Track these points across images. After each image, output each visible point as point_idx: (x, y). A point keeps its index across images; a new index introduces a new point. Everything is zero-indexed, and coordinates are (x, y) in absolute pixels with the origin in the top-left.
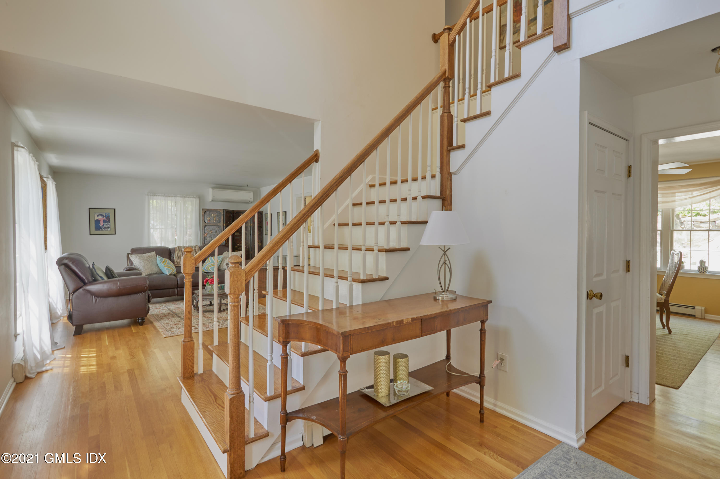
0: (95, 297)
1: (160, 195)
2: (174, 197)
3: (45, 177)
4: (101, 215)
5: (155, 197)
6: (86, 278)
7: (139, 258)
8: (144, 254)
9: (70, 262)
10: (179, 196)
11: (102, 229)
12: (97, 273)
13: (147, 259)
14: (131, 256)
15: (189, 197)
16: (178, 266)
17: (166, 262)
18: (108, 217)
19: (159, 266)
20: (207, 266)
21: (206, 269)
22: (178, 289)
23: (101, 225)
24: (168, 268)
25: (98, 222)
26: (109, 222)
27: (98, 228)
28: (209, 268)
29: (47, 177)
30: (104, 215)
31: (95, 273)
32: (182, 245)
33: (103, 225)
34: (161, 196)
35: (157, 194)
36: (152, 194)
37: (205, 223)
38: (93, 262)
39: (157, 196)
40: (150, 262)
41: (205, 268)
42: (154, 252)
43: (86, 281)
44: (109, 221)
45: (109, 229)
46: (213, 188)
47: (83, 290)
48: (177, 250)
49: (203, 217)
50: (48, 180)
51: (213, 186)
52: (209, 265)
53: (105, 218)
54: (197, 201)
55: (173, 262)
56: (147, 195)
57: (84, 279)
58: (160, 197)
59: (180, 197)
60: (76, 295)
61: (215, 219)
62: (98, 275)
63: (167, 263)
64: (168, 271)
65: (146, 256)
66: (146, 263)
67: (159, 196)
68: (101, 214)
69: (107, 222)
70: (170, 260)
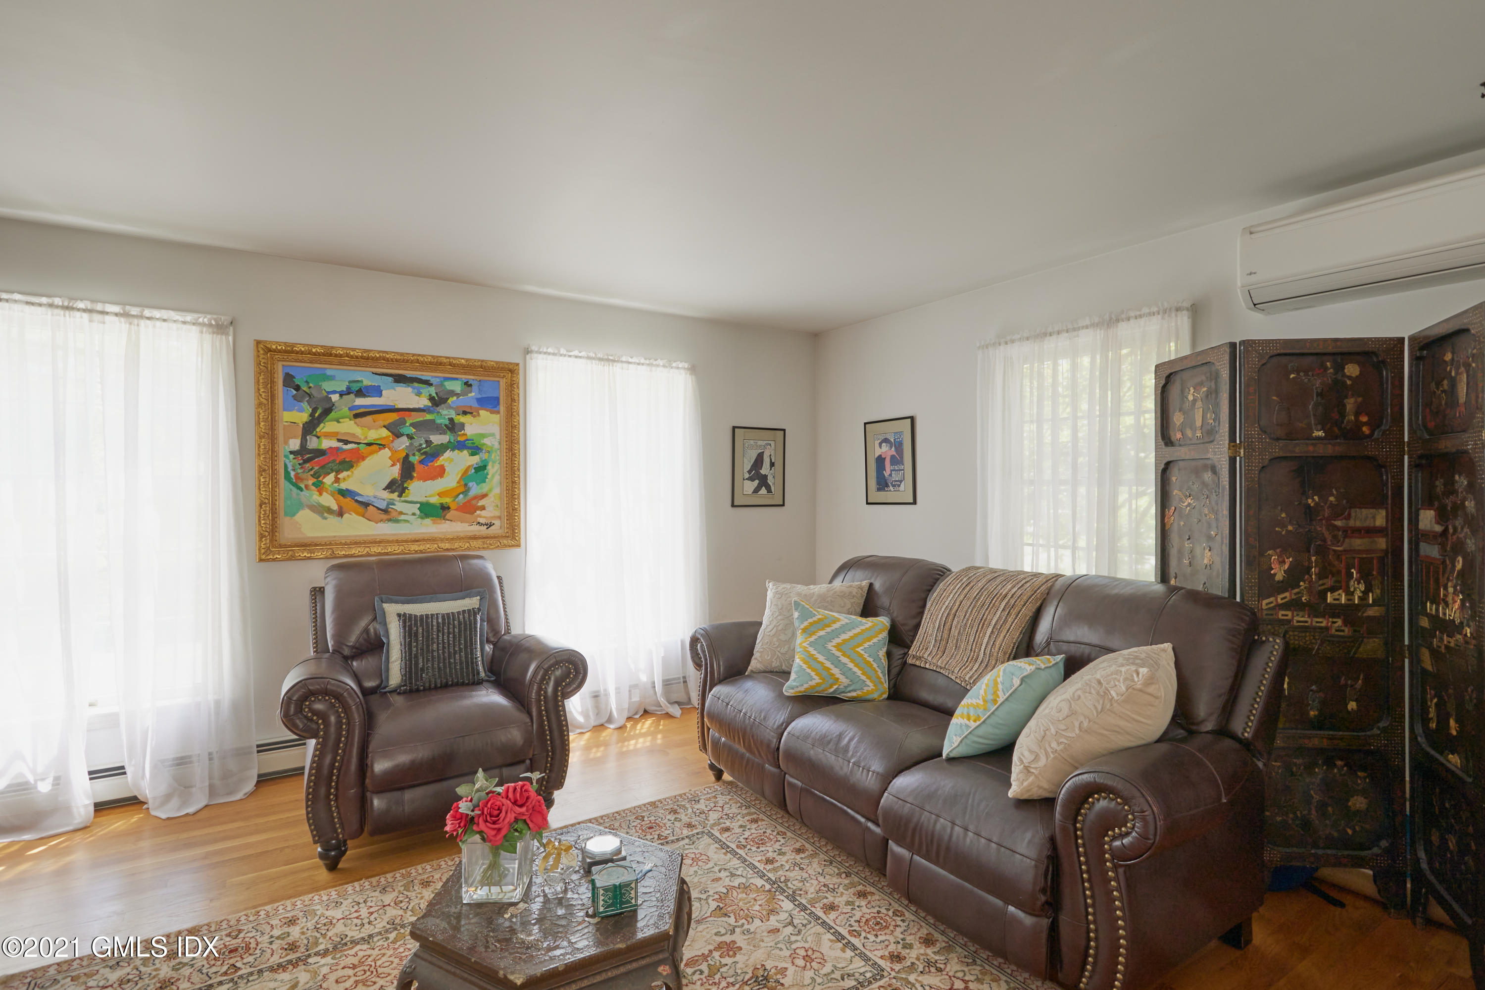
2: (1068, 331)
4: (887, 441)
5: (1003, 350)
10: (1086, 322)
11: (888, 485)
18: (900, 448)
23: (887, 473)
26: (904, 463)
27: (883, 484)
30: (892, 440)
33: (890, 475)
34: (1021, 339)
35: (1008, 338)
39: (1007, 343)
44: (902, 460)
45: (902, 487)
49: (1160, 413)
58: (1016, 345)
59: (1093, 326)
61: (1198, 418)
68: (886, 435)
69: (898, 463)
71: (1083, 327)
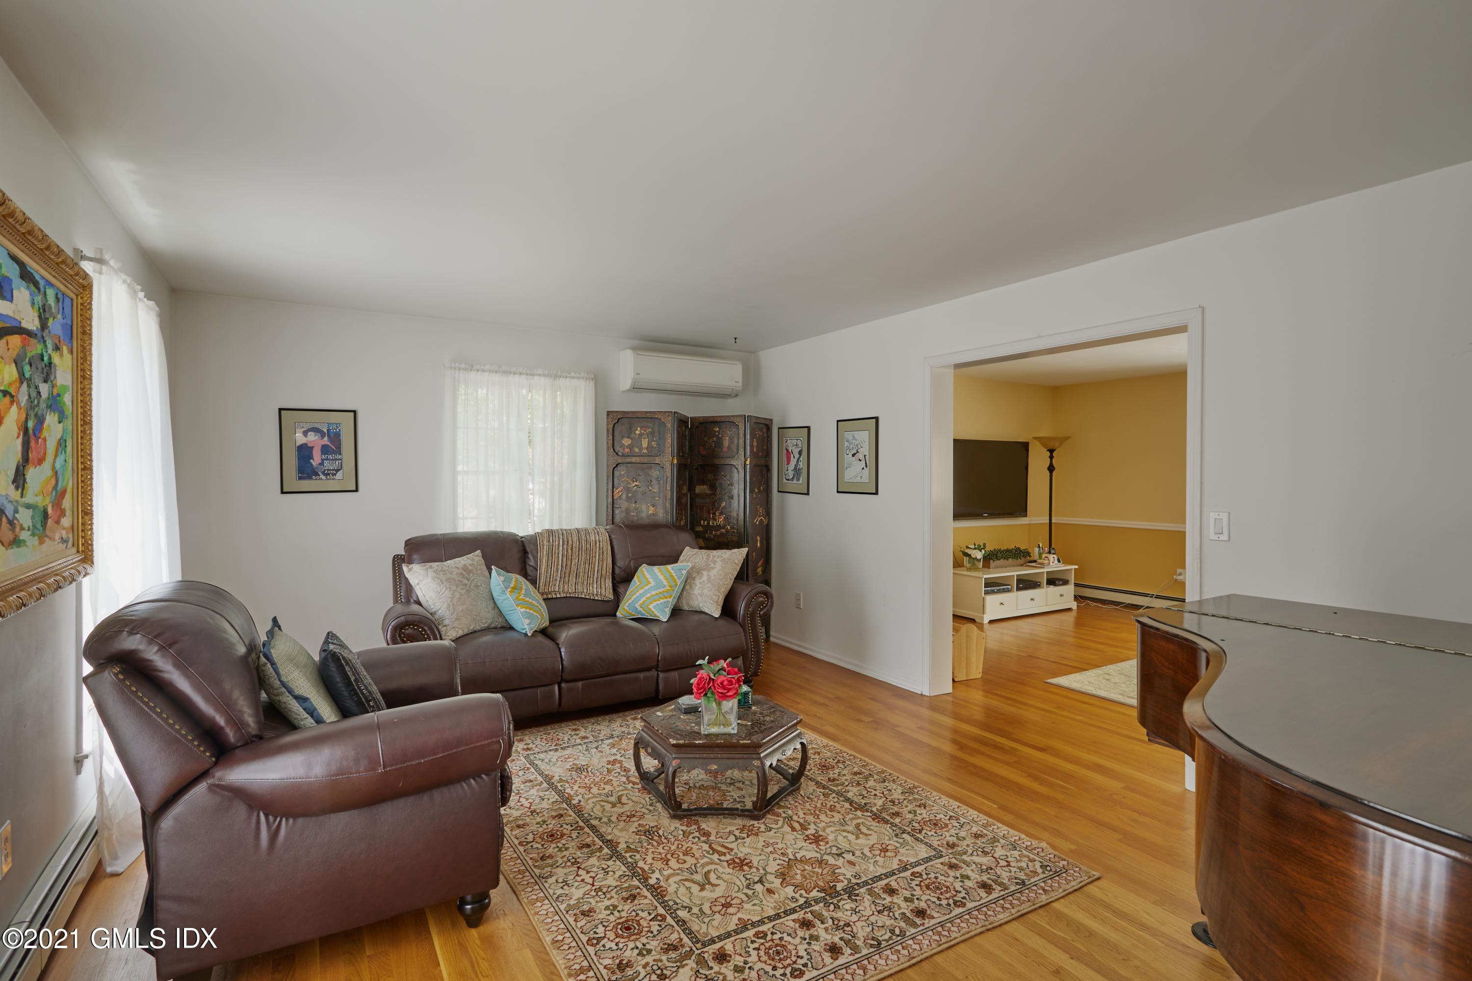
0: (271, 818)
1: (487, 367)
2: (527, 374)
3: (90, 259)
4: (316, 430)
5: (473, 375)
6: (230, 720)
7: (434, 574)
8: (449, 562)
9: (151, 642)
10: (540, 371)
11: (317, 474)
12: (283, 684)
13: (461, 579)
14: (410, 570)
15: (567, 375)
16: (550, 596)
17: (521, 589)
18: (336, 438)
19: (497, 602)
20: (644, 599)
21: (640, 609)
22: (563, 685)
23: (315, 462)
24: (528, 610)
25: (304, 452)
26: (340, 454)
27: (306, 471)
28: (651, 606)
29: (98, 257)
30: (325, 431)
31: (277, 683)
32: (555, 528)
33: (322, 464)
34: (490, 371)
35: (478, 367)
36: (463, 366)
37: (616, 457)
38: (275, 620)
39: (478, 371)
40: (468, 591)
41: (637, 606)
42: (478, 552)
43: (231, 734)
44: (339, 450)
45: (339, 475)
46: (635, 349)
47: (212, 788)
48: (545, 543)
49: (611, 437)
50: (101, 273)
51: (635, 343)
52: (649, 595)
53: (326, 438)
54: (592, 384)
55: (534, 582)
56: (451, 368)
57: (222, 728)
58: (486, 374)
59: (544, 375)
60: (176, 819)
61: (645, 443)
62: (290, 691)
63: (523, 592)
64: (527, 621)
65: (458, 568)
66: (457, 595)
67: (483, 371)
68: (316, 425)
69: (333, 452)
70: (525, 575)
71: (537, 375)
